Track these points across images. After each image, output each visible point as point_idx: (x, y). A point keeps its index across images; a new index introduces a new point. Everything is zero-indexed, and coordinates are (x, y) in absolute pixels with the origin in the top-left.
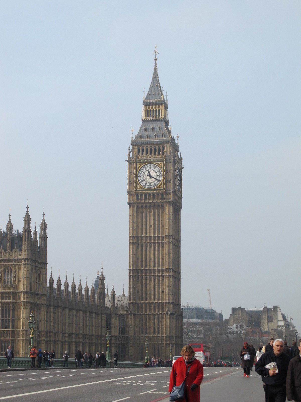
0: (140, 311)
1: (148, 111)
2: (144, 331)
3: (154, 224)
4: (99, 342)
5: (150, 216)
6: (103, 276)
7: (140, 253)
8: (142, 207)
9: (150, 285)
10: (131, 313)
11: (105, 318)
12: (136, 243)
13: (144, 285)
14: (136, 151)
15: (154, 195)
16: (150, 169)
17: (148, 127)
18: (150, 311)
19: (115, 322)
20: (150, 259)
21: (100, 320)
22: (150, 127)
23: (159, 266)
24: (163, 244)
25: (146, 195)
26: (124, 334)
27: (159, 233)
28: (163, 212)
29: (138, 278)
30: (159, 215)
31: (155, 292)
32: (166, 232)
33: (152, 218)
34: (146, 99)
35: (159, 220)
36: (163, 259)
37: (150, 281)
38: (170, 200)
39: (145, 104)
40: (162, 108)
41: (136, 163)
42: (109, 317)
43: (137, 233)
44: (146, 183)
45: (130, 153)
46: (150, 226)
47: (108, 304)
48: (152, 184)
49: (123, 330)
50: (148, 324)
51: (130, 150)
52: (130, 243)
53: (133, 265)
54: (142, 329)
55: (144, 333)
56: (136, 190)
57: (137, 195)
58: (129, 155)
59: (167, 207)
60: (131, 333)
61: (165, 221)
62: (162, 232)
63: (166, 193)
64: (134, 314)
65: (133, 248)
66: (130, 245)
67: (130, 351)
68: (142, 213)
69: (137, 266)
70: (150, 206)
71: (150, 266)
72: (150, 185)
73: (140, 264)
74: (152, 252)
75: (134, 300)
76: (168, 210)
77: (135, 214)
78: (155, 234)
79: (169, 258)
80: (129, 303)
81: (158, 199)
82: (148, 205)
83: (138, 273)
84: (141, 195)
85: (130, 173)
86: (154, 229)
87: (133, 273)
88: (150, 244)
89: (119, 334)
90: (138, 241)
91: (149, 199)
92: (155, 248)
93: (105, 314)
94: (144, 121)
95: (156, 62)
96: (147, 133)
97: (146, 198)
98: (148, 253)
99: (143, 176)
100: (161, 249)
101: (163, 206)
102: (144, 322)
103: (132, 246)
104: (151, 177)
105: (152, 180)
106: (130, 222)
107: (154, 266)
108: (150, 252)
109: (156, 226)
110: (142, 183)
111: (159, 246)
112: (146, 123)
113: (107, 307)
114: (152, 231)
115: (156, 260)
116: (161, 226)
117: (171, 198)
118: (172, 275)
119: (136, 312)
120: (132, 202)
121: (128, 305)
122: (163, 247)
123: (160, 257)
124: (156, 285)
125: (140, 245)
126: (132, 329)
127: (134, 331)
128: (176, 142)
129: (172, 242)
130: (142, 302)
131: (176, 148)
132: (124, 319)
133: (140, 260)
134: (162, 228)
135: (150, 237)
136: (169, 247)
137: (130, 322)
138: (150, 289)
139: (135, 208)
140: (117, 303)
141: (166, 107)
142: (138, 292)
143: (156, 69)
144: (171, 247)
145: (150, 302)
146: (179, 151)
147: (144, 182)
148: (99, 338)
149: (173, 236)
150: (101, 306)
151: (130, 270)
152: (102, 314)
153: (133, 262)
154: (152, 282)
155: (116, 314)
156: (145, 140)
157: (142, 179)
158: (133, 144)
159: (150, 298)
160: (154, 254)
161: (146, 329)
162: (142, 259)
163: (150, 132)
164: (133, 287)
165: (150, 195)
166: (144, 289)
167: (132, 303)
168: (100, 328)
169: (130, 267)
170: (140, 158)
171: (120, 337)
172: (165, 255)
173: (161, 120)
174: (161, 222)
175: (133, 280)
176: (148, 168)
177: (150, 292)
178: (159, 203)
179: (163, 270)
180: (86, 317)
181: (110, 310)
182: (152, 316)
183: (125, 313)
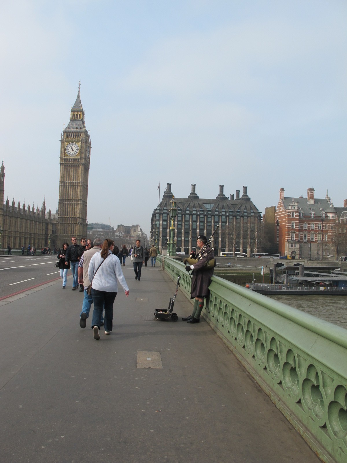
0: (64, 222)
1: (73, 115)
2: (66, 232)
3: (74, 175)
4: (41, 237)
5: (71, 171)
6: (45, 202)
7: (65, 190)
8: (67, 166)
9: (70, 208)
10: (59, 223)
11: (45, 225)
12: (63, 185)
13: (67, 208)
14: (65, 136)
15: (74, 160)
16: (73, 146)
17: (73, 124)
18: (69, 222)
19: (50, 227)
20: (70, 194)
21: (42, 226)
22: (74, 123)
23: (75, 198)
24: (78, 186)
25: (69, 160)
26: (55, 234)
27: (76, 180)
28: (78, 169)
29: (64, 204)
30: (76, 171)
31: (72, 212)
32: (80, 180)
33: (72, 172)
34: (72, 109)
35: (76, 174)
36: (77, 194)
37: (70, 206)
38: (83, 163)
39: (72, 111)
40: (81, 114)
41: (65, 142)
42: (47, 224)
43: (64, 180)
44: (70, 153)
45: (62, 136)
46: (71, 177)
47: (47, 217)
48: (73, 154)
49: (54, 232)
50: (68, 229)
51: (62, 135)
52: (60, 185)
53: (61, 197)
54: (65, 231)
55: (66, 233)
56: (64, 157)
57: (65, 159)
58: (62, 137)
59: (81, 167)
60: (59, 234)
61: (79, 174)
62: (77, 180)
63: (81, 159)
64: (61, 223)
65: (61, 188)
66: (60, 186)
67: (58, 243)
68: (67, 169)
69: (63, 197)
70: (72, 166)
71: (70, 198)
72: (72, 154)
73: (65, 197)
74: (72, 190)
75: (61, 216)
76: (81, 168)
77: (63, 169)
78: (74, 181)
79: (81, 194)
80: (58, 217)
81: (76, 162)
82: (71, 165)
83: (64, 201)
84: (67, 159)
85: (62, 147)
86: (73, 178)
87: (61, 201)
88: (71, 186)
89: (52, 234)
90: (64, 184)
91: (71, 162)
92: (73, 188)
93: (45, 223)
94: (71, 120)
95: (79, 89)
96: (72, 126)
97: (69, 161)
98: (69, 191)
99: (69, 149)
100: (76, 189)
101: (79, 166)
102: (66, 227)
103: (61, 187)
104: (73, 150)
105: (73, 152)
106: (60, 174)
107: (73, 198)
108: (70, 190)
109: (75, 176)
110: (68, 153)
111: (75, 187)
112: (72, 121)
113: (46, 219)
114: (72, 179)
115: (74, 195)
116: (77, 176)
117: (83, 162)
118: (82, 203)
119: (61, 222)
120: (62, 163)
121: (57, 218)
122: (78, 188)
123: (76, 193)
124: (73, 208)
125: (65, 186)
126: (59, 231)
127: (60, 232)
128: (88, 133)
129: (83, 186)
130: (65, 217)
131: (88, 137)
132: (55, 226)
133: (65, 194)
134: (77, 178)
135: (71, 182)
136: (81, 188)
137: (58, 227)
138: (70, 210)
139: (63, 166)
140: (52, 217)
141: (83, 114)
142: (63, 212)
143: (79, 93)
144: (82, 188)
145: (70, 217)
146: (89, 138)
147: (69, 153)
148: (41, 235)
149: (83, 182)
150: (43, 218)
151: (59, 199)
152: (43, 223)
153: (61, 195)
154: (71, 207)
155: (51, 223)
156: (71, 130)
157: (68, 150)
158: (64, 132)
159: (70, 215)
160: (73, 191)
161: (67, 231)
162: (66, 194)
163: (74, 126)
164: (61, 209)
165: (72, 159)
166: (66, 210)
167: (60, 217)
168: (41, 230)
169: (59, 198)
170: (67, 139)
171: (53, 235)
172: (78, 192)
173: (80, 120)
174: (77, 174)
175: (61, 205)
176: (71, 145)
177: (70, 212)
178: (76, 164)
179: (77, 200)
180: (32, 224)
181: (48, 221)
182: (70, 225)
183: (56, 222)
